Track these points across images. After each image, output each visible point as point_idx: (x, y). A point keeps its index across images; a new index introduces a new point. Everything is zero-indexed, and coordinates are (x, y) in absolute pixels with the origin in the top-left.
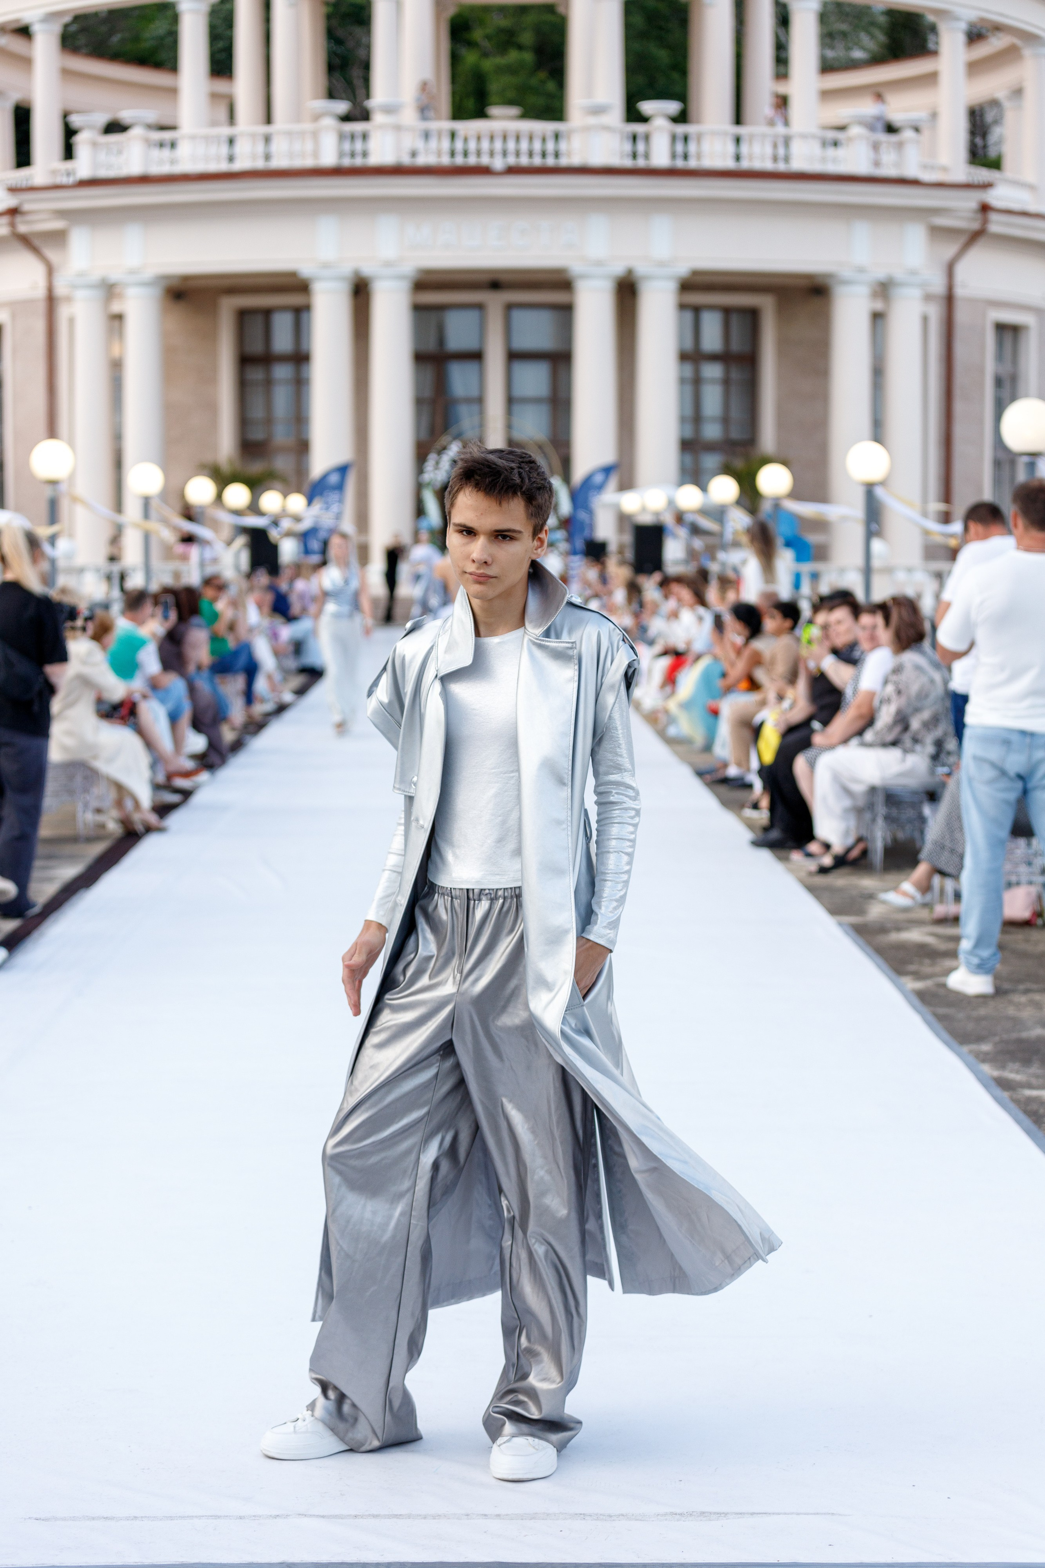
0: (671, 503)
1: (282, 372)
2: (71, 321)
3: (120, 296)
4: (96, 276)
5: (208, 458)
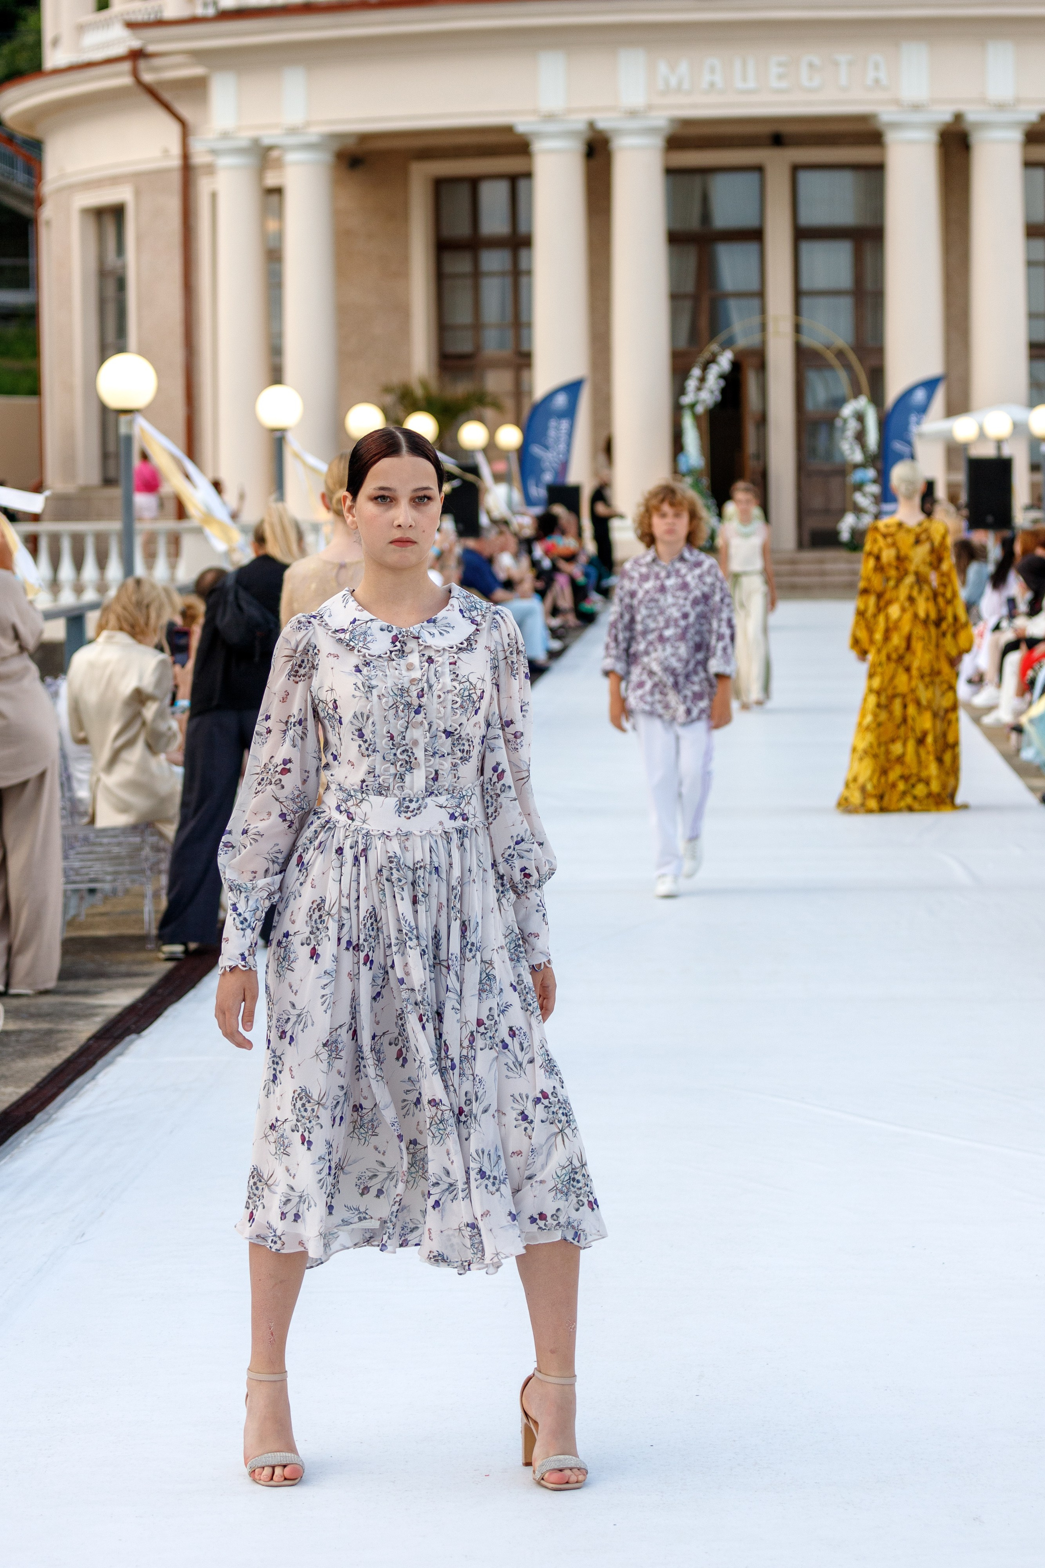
0: (1019, 428)
1: (494, 261)
2: (214, 196)
3: (279, 164)
4: (244, 137)
5: (396, 378)
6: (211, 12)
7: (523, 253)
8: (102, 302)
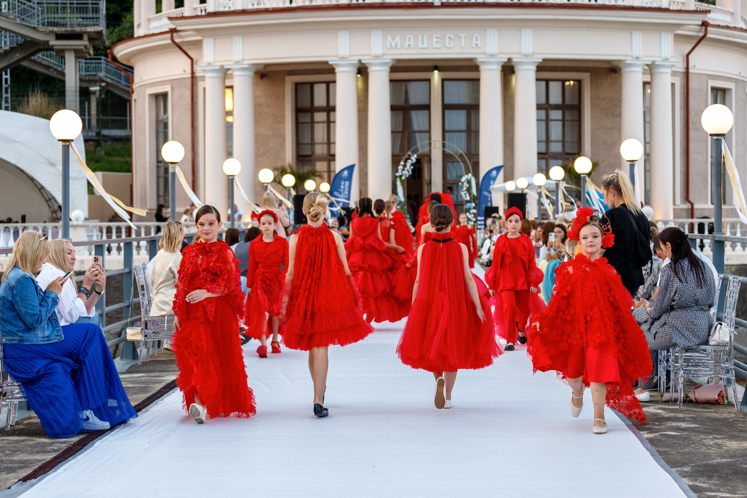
1: (320, 117)
3: (231, 76)
4: (217, 65)
6: (203, 13)
7: (332, 114)
8: (157, 133)
